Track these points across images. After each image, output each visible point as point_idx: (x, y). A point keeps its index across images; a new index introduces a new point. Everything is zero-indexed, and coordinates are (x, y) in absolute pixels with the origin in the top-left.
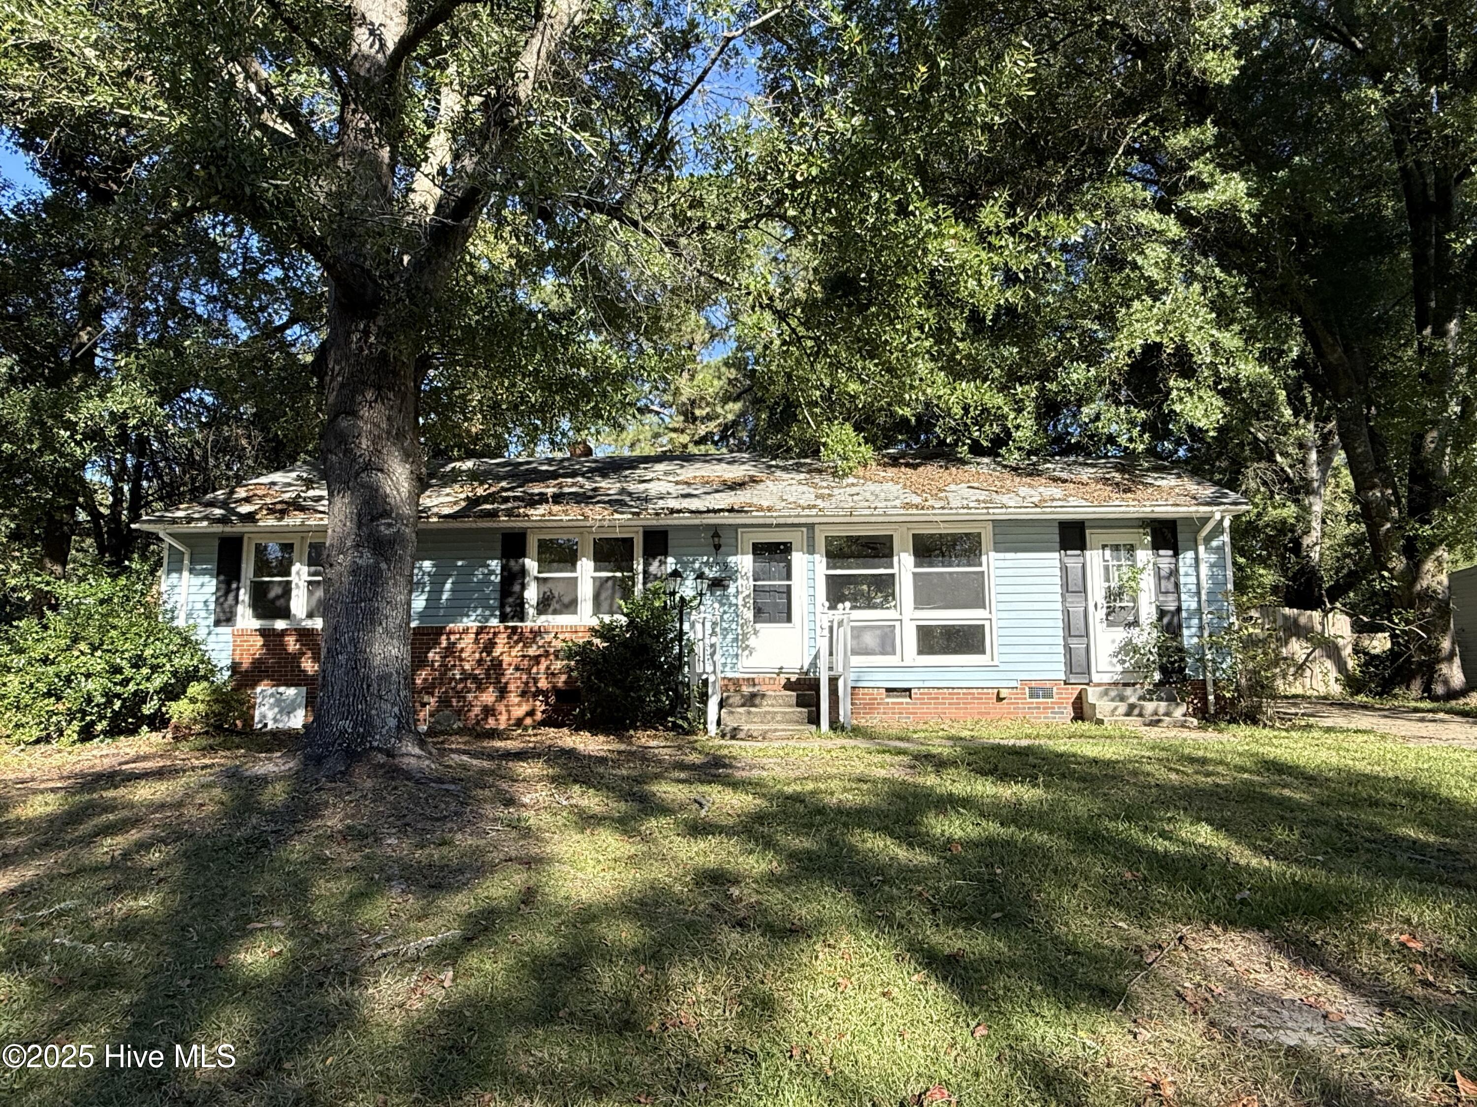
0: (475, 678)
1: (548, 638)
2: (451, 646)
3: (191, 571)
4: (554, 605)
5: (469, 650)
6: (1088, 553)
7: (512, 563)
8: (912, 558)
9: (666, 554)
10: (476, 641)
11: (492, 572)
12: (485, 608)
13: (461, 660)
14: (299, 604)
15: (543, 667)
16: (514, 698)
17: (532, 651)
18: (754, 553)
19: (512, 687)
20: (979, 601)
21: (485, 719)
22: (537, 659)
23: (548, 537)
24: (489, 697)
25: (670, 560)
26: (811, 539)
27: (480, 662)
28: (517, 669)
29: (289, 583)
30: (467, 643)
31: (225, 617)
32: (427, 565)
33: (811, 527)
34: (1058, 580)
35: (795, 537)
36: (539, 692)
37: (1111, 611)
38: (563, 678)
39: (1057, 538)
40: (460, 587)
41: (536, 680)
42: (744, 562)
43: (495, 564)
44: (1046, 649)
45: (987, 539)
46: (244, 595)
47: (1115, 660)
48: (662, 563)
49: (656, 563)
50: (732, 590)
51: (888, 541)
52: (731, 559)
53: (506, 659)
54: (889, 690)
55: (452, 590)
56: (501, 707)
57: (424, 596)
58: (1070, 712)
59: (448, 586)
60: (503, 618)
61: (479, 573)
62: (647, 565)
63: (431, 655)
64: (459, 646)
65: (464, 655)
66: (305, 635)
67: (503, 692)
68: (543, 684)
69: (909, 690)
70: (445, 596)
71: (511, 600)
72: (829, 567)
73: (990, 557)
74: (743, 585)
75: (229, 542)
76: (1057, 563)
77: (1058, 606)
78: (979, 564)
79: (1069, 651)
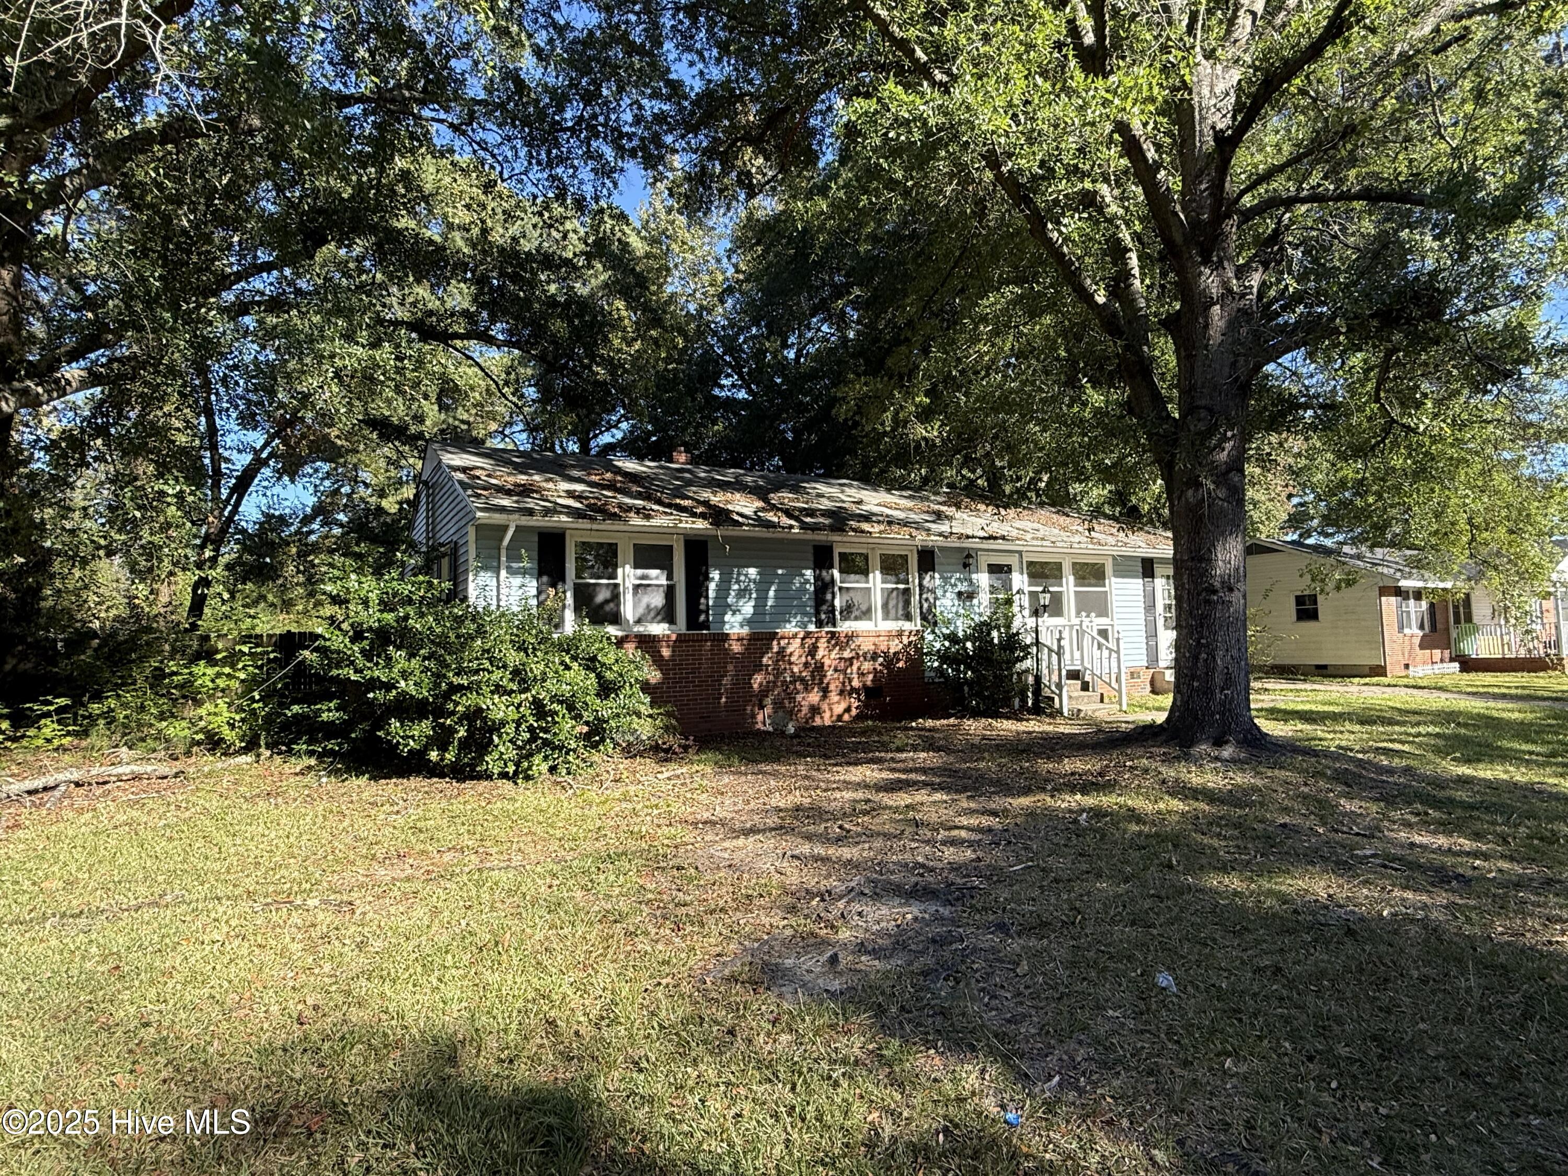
0: (802, 680)
1: (858, 641)
2: (782, 651)
3: (510, 570)
4: (856, 613)
5: (796, 654)
6: (1156, 581)
7: (824, 573)
8: (1073, 581)
9: (933, 570)
10: (802, 645)
11: (807, 581)
12: (805, 614)
13: (790, 663)
14: (629, 608)
15: (855, 668)
16: (834, 697)
17: (847, 654)
18: (989, 573)
19: (832, 687)
20: (1103, 613)
21: (813, 718)
22: (850, 661)
23: (848, 551)
24: (814, 697)
25: (937, 575)
27: (806, 665)
28: (836, 670)
29: (616, 586)
30: (794, 647)
32: (752, 572)
33: (1020, 553)
34: (1142, 598)
35: (1012, 561)
36: (853, 690)
37: (1166, 619)
38: (871, 677)
39: (1141, 569)
40: (782, 594)
41: (850, 680)
42: (983, 579)
43: (809, 574)
44: (1138, 645)
45: (1109, 570)
46: (569, 599)
47: (1168, 652)
48: (933, 578)
49: (928, 578)
50: (976, 602)
51: (1059, 566)
52: (974, 576)
53: (827, 662)
55: (776, 598)
56: (825, 706)
57: (752, 603)
58: (1149, 688)
59: (771, 594)
60: (819, 624)
61: (797, 581)
62: (921, 579)
63: (765, 660)
64: (789, 651)
65: (793, 659)
66: (645, 642)
67: (825, 691)
68: (856, 683)
70: (770, 603)
71: (824, 608)
72: (1029, 584)
73: (1112, 581)
74: (983, 598)
75: (549, 539)
76: (1141, 586)
77: (1142, 616)
78: (1104, 585)
79: (1148, 647)
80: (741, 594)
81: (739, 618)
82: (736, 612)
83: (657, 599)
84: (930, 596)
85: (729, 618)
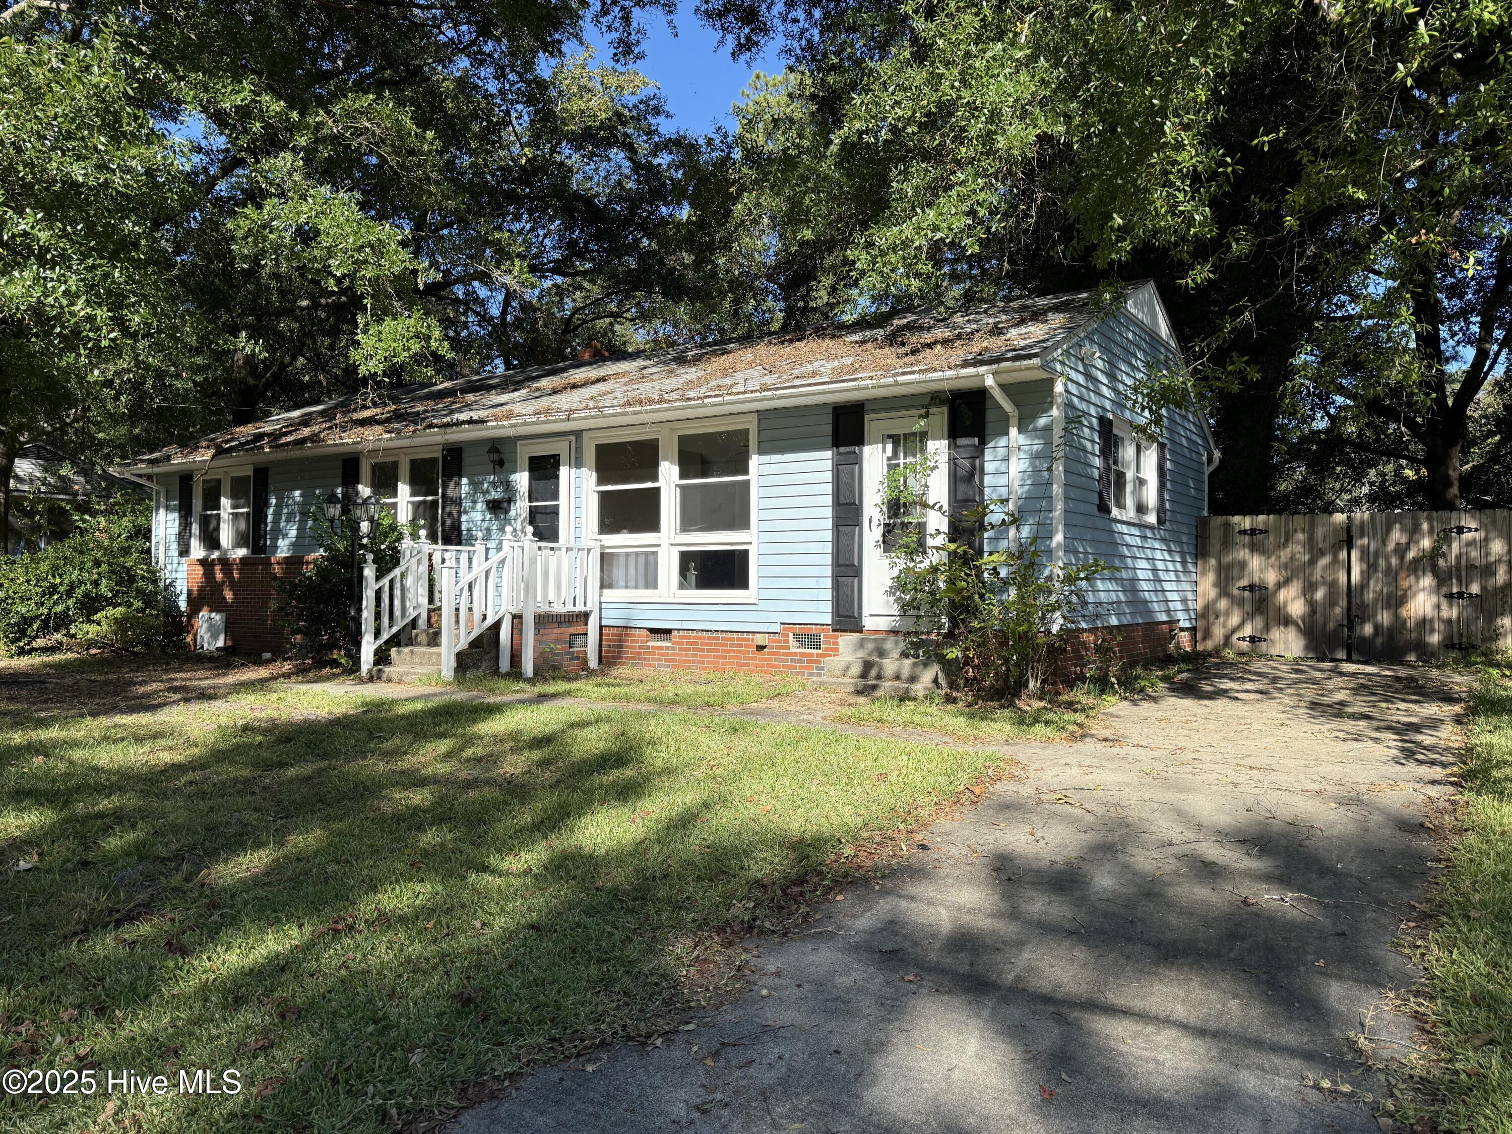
3: (167, 508)
6: (867, 450)
7: (350, 489)
8: (675, 469)
9: (460, 475)
14: (226, 536)
18: (532, 470)
20: (741, 521)
23: (378, 459)
25: (465, 481)
26: (579, 449)
29: (219, 516)
31: (184, 552)
32: (297, 493)
33: (578, 434)
34: (829, 488)
37: (888, 529)
39: (829, 429)
42: (522, 480)
44: (812, 583)
45: (753, 438)
46: (195, 529)
47: (892, 599)
48: (458, 484)
49: (452, 486)
50: (512, 513)
51: (654, 446)
52: (513, 477)
54: (654, 631)
57: (295, 527)
59: (311, 515)
62: (445, 487)
66: (225, 562)
69: (668, 632)
70: (309, 526)
72: (600, 482)
73: (755, 461)
74: (521, 507)
75: (185, 479)
76: (829, 464)
77: (829, 524)
78: (746, 471)
79: (837, 587)
80: (290, 517)
81: (287, 542)
82: (285, 536)
83: (242, 525)
84: (454, 510)
85: (280, 542)
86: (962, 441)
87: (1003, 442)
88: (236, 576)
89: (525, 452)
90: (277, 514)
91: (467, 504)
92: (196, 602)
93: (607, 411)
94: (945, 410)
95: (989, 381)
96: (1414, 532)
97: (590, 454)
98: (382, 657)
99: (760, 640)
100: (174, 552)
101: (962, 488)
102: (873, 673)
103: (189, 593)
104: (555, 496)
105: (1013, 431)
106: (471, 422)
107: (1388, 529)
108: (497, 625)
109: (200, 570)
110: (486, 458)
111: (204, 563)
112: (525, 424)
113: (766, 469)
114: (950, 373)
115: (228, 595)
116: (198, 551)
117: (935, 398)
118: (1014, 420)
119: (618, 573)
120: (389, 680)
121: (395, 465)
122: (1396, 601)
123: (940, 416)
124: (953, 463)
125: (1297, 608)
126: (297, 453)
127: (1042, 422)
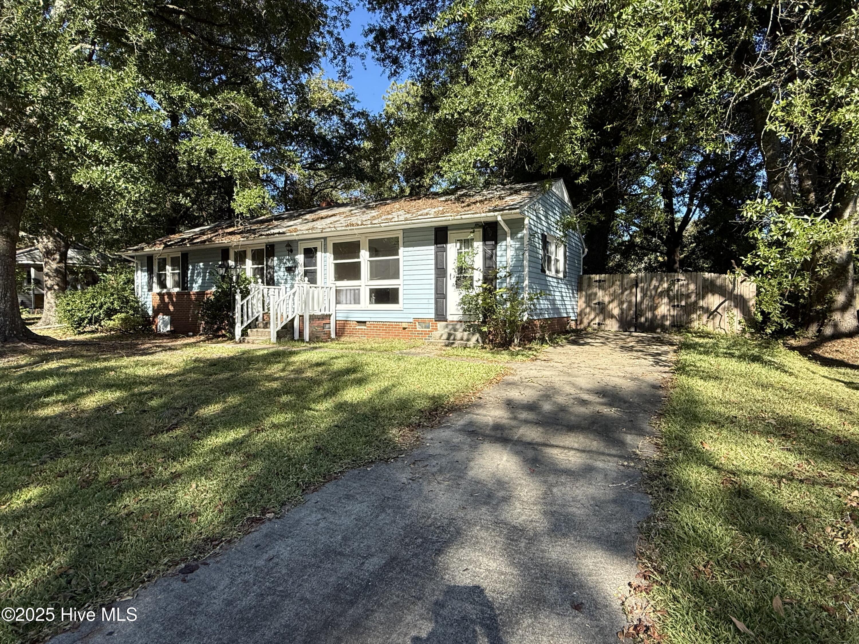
3: (142, 270)
6: (449, 246)
7: (225, 263)
8: (368, 253)
9: (274, 256)
14: (169, 282)
18: (305, 254)
20: (396, 276)
23: (236, 250)
25: (275, 258)
26: (325, 245)
29: (166, 274)
31: (150, 289)
32: (201, 264)
33: (325, 238)
34: (433, 262)
35: (317, 244)
37: (458, 279)
39: (433, 237)
40: (211, 274)
42: (300, 258)
43: (220, 263)
44: (426, 301)
45: (401, 240)
46: (155, 279)
47: (459, 308)
48: (273, 260)
49: (270, 260)
50: (297, 272)
51: (358, 244)
52: (297, 257)
54: (358, 322)
55: (208, 276)
57: (200, 278)
59: (207, 274)
61: (216, 267)
62: (267, 261)
66: (169, 294)
69: (365, 322)
70: (206, 278)
72: (335, 259)
73: (401, 250)
74: (300, 270)
75: (150, 258)
76: (433, 252)
77: (433, 277)
78: (397, 254)
79: (436, 303)
80: (198, 274)
81: (197, 285)
82: (196, 282)
83: (177, 278)
84: (271, 271)
85: (194, 285)
86: (487, 243)
87: (504, 243)
88: (174, 299)
89: (302, 247)
90: (193, 273)
91: (276, 268)
92: (156, 312)
93: (338, 229)
94: (481, 230)
95: (499, 218)
96: (661, 281)
97: (330, 247)
98: (244, 333)
99: (404, 325)
100: (146, 289)
101: (488, 261)
102: (452, 338)
103: (153, 307)
104: (315, 265)
105: (509, 239)
106: (279, 233)
107: (652, 280)
108: (293, 320)
109: (158, 298)
110: (285, 249)
111: (159, 294)
112: (303, 234)
113: (406, 254)
114: (483, 215)
115: (171, 308)
116: (156, 289)
117: (477, 225)
118: (509, 234)
119: (343, 298)
120: (248, 342)
121: (245, 252)
122: (653, 308)
123: (479, 232)
124: (484, 251)
125: (616, 312)
126: (202, 247)
127: (519, 235)
